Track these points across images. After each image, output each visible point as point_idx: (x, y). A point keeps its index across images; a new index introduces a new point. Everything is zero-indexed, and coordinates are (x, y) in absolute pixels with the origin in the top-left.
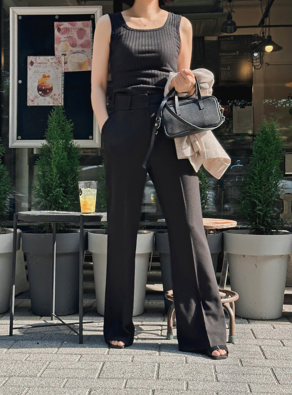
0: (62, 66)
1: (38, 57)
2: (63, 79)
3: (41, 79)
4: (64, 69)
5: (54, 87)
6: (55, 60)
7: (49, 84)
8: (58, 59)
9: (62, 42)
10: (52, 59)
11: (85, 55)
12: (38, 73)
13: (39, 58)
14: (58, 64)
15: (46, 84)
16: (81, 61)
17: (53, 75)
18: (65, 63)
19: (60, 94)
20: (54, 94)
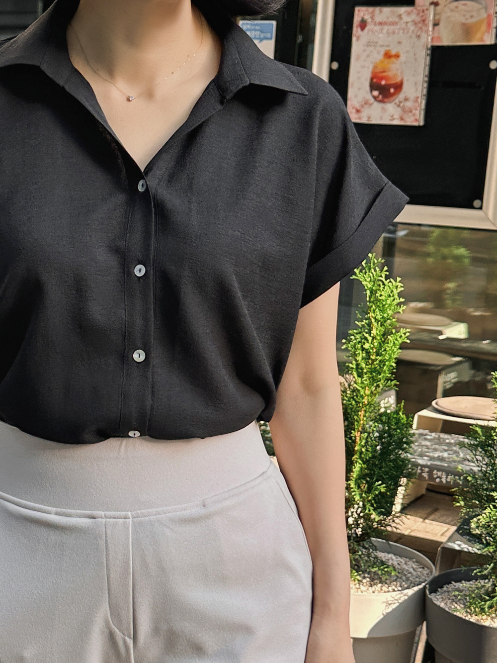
0: (427, 31)
1: (377, 9)
2: (428, 63)
3: (382, 62)
4: (432, 39)
5: (407, 80)
6: (413, 17)
7: (395, 75)
8: (421, 15)
10: (409, 14)
11: (480, 6)
12: (374, 46)
13: (381, 12)
14: (420, 25)
15: (390, 74)
16: (470, 21)
17: (407, 52)
18: (436, 24)
19: (417, 98)
20: (406, 96)
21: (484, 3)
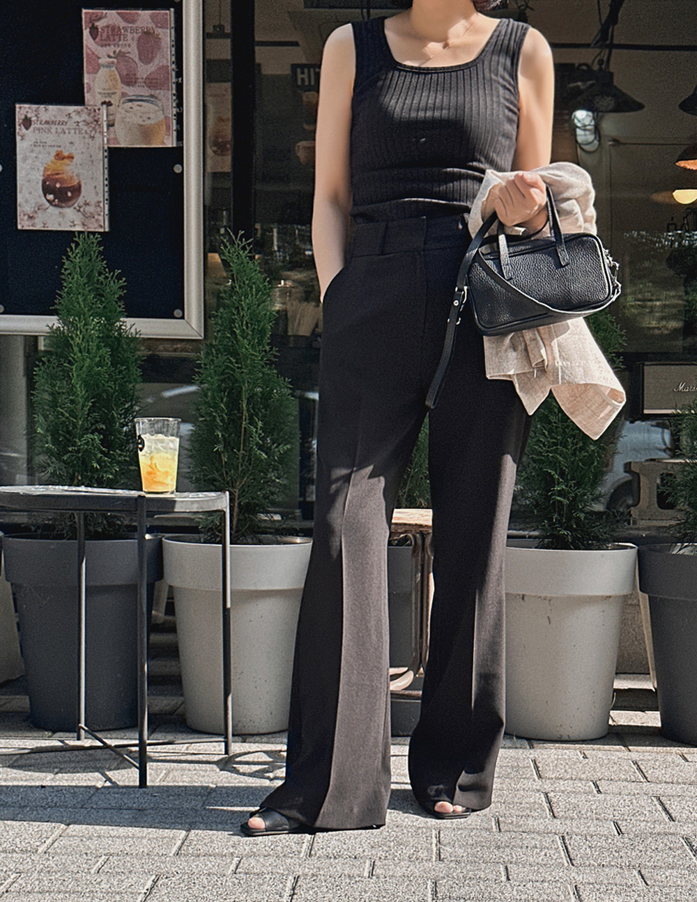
0: (102, 133)
1: (42, 107)
2: (106, 166)
3: (52, 162)
4: (108, 140)
5: (85, 183)
6: (84, 116)
7: (71, 178)
8: (92, 115)
9: (102, 68)
10: (78, 113)
11: (157, 108)
12: (43, 146)
13: (46, 110)
14: (93, 126)
15: (64, 176)
16: (148, 122)
17: (82, 153)
18: (110, 125)
19: (100, 202)
20: (86, 200)
21: (160, 105)
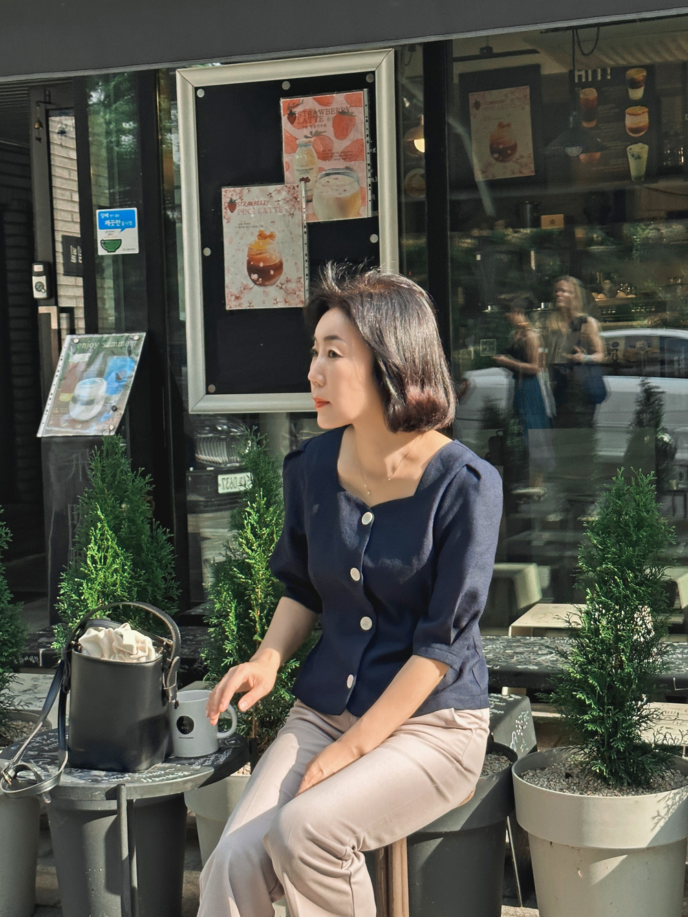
0: (300, 209)
1: (245, 189)
2: (306, 241)
3: (255, 242)
4: (307, 216)
5: (287, 260)
6: (284, 194)
7: (274, 257)
8: (292, 192)
9: (299, 148)
10: (278, 192)
11: (353, 180)
12: (247, 227)
13: (249, 191)
14: (293, 203)
15: (267, 255)
16: (344, 195)
17: (283, 231)
18: (309, 201)
19: (301, 278)
20: (287, 278)
21: (355, 176)
